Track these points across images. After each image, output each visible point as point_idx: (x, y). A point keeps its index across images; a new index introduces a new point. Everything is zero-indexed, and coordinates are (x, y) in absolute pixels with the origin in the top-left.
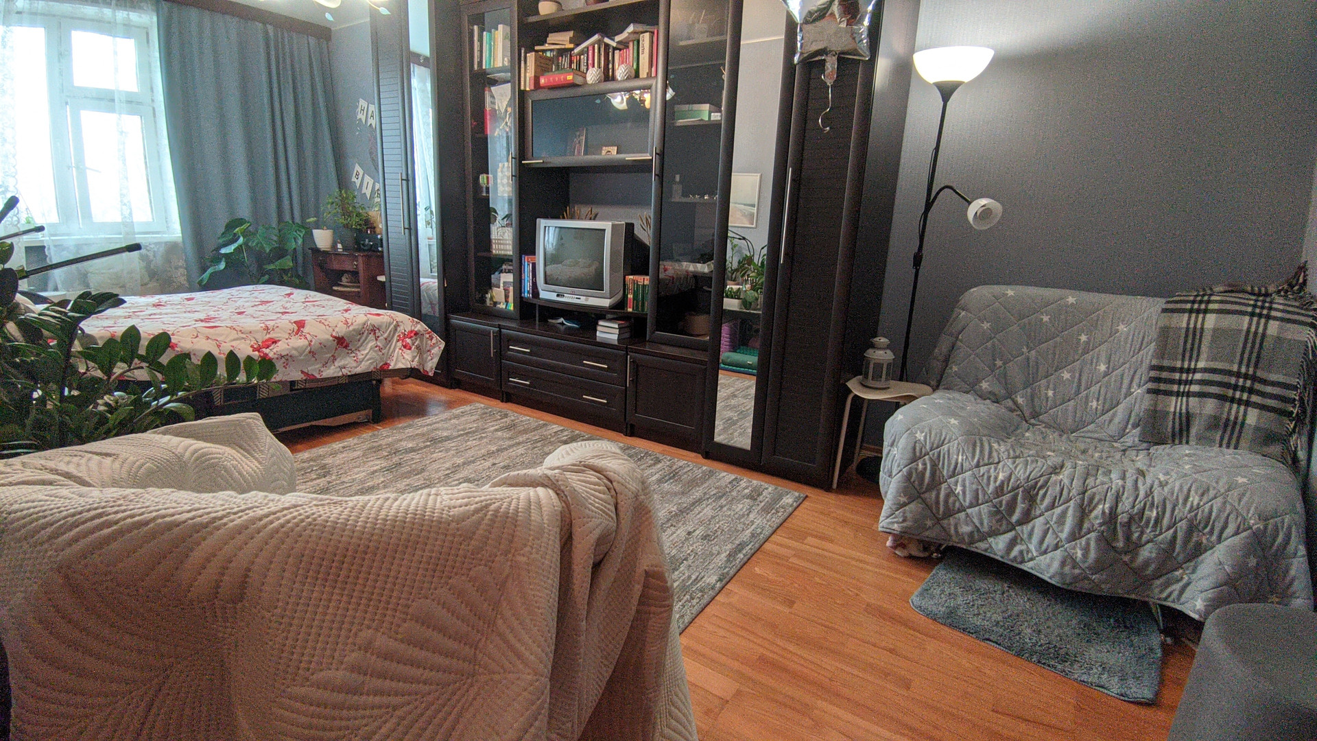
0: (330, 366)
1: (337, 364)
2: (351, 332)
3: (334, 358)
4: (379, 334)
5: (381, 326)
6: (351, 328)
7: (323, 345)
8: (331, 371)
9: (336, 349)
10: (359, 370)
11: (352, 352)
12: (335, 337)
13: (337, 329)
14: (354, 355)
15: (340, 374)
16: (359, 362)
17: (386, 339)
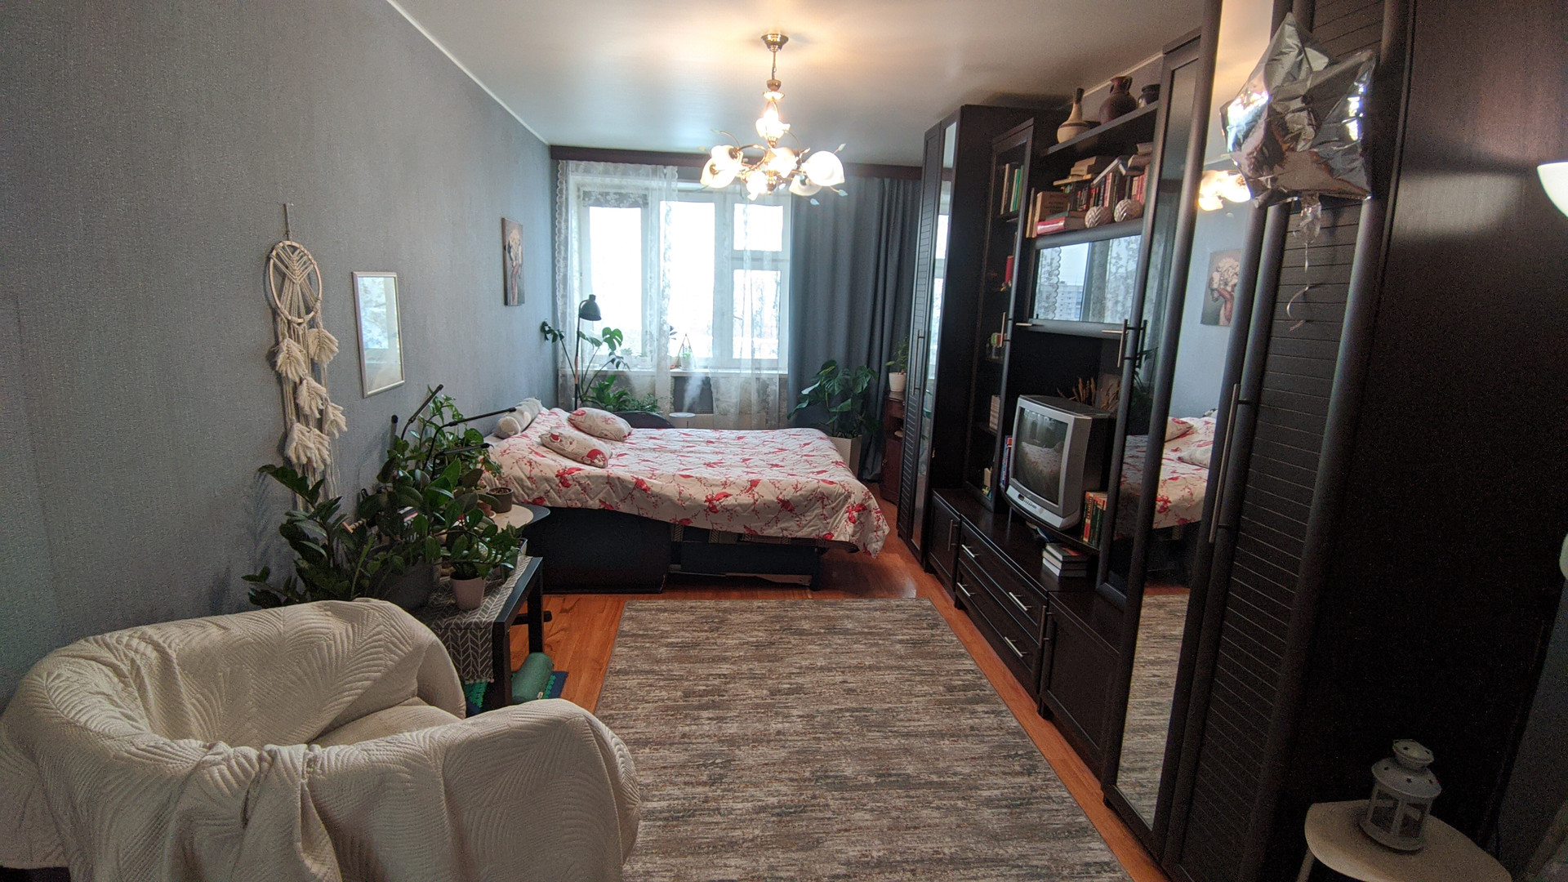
0: (773, 526)
1: (779, 526)
2: (797, 497)
3: (777, 520)
4: (827, 503)
5: (831, 495)
6: (798, 493)
7: (767, 506)
8: (772, 531)
9: (780, 511)
10: (800, 534)
11: (797, 516)
12: (781, 500)
13: (784, 493)
14: (798, 519)
15: (781, 535)
16: (801, 527)
17: (833, 508)
